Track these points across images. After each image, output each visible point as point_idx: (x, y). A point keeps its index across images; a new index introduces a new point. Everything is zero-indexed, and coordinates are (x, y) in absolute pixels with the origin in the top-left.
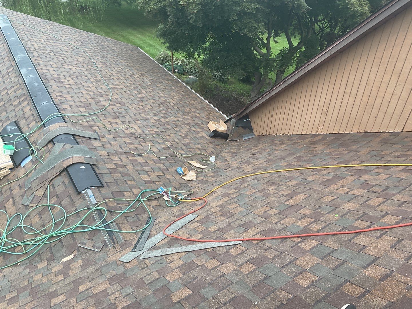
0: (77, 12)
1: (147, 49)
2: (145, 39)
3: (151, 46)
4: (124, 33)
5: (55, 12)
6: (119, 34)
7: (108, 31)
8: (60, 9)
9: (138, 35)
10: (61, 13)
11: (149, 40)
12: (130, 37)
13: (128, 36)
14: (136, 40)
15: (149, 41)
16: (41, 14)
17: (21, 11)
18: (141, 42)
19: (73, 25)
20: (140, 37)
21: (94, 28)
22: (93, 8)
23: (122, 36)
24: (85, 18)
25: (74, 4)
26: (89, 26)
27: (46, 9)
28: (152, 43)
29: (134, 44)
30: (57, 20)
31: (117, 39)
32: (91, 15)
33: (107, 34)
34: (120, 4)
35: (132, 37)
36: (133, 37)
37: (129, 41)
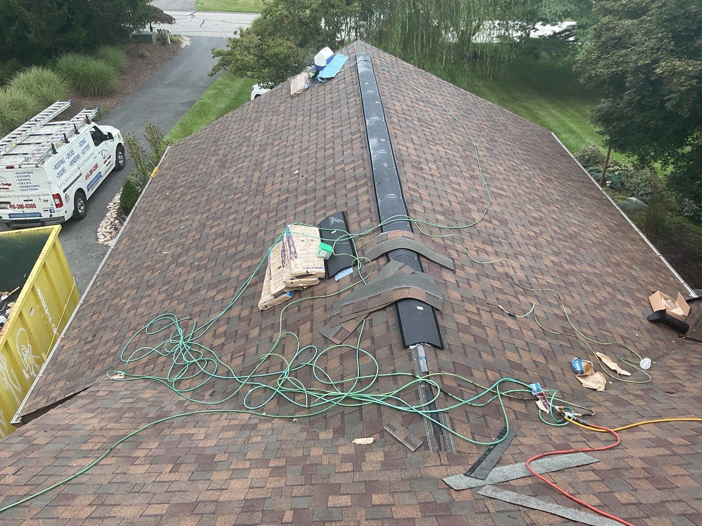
0: (465, 60)
1: (564, 136)
2: (564, 119)
3: (573, 132)
4: (531, 105)
5: (433, 56)
6: (521, 104)
7: (506, 97)
8: (442, 53)
9: (553, 111)
10: (441, 60)
11: (572, 122)
12: (539, 112)
13: (535, 111)
14: (549, 120)
15: (571, 124)
16: (412, 58)
17: (385, 50)
18: (556, 124)
19: (453, 80)
20: (557, 115)
21: (484, 90)
22: (492, 57)
23: (525, 107)
24: (473, 71)
25: (465, 49)
26: (477, 86)
27: (422, 51)
28: (574, 127)
29: (543, 124)
30: (433, 70)
31: (515, 112)
32: (487, 70)
33: (502, 102)
34: (537, 57)
35: (542, 113)
36: (543, 113)
37: (535, 118)
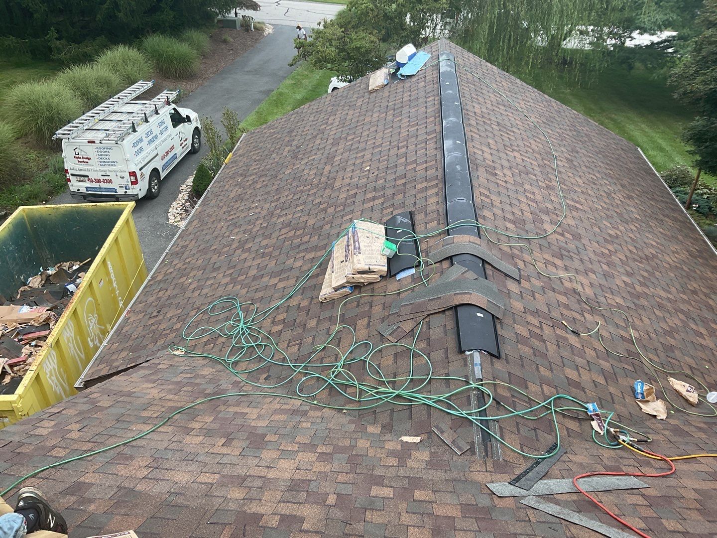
0: (553, 65)
1: (651, 153)
2: (654, 134)
3: (661, 149)
4: (620, 118)
5: (519, 59)
6: (609, 115)
7: (593, 106)
8: (529, 57)
9: (643, 126)
10: (527, 63)
11: (662, 138)
12: (627, 125)
13: (623, 124)
14: (637, 134)
15: (660, 141)
16: (497, 60)
17: (470, 50)
18: (645, 139)
19: (537, 84)
20: (647, 130)
21: (570, 97)
22: (581, 64)
23: (612, 120)
24: (561, 77)
25: (554, 53)
26: (563, 93)
27: (508, 53)
28: (664, 144)
29: (630, 139)
30: (517, 74)
31: (602, 124)
32: (575, 77)
33: (588, 112)
34: (631, 67)
35: (630, 127)
36: (632, 127)
37: (622, 131)
